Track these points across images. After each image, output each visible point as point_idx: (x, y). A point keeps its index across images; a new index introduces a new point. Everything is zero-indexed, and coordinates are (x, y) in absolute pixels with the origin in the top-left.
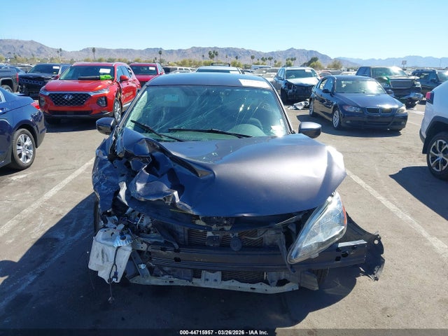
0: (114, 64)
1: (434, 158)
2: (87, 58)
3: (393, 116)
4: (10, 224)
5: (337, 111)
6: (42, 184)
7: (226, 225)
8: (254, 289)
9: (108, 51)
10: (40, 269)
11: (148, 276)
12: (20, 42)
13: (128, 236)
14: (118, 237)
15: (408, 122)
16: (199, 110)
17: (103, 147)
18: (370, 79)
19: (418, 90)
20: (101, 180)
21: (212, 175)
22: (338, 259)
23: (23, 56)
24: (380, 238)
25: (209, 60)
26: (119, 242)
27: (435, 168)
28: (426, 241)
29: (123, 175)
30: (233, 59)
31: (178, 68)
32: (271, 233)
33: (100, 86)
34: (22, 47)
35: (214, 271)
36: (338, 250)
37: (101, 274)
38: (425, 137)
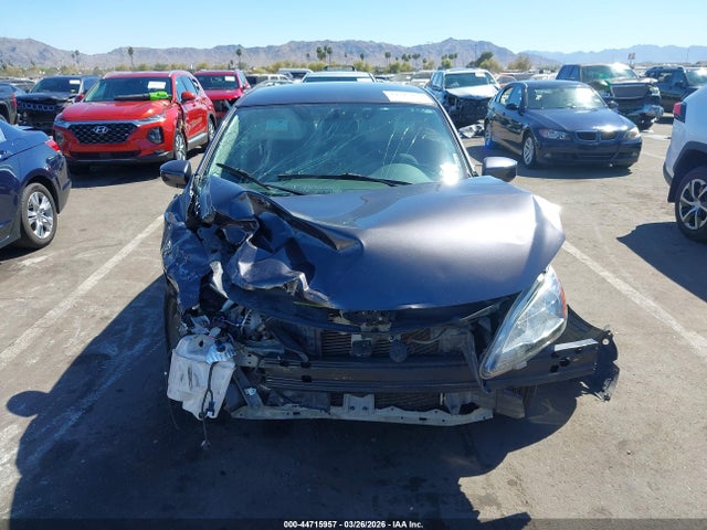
0: (170, 74)
1: (686, 208)
2: (120, 64)
3: (619, 143)
4: (29, 334)
5: (530, 139)
6: (73, 271)
7: (381, 323)
8: (425, 419)
9: (154, 51)
10: (86, 403)
11: (259, 406)
12: (9, 41)
13: (228, 346)
14: (214, 347)
15: (642, 152)
16: (324, 143)
17: (175, 207)
18: (579, 84)
19: (655, 100)
20: (178, 260)
21: (358, 246)
22: (554, 369)
23: (17, 65)
24: (612, 336)
25: (317, 62)
26: (215, 356)
27: (688, 225)
28: (680, 337)
29: (214, 251)
30: (357, 59)
31: (270, 76)
32: (452, 333)
33: (150, 111)
34: (14, 49)
35: (362, 395)
36: (555, 355)
37: (186, 407)
38: (672, 175)
